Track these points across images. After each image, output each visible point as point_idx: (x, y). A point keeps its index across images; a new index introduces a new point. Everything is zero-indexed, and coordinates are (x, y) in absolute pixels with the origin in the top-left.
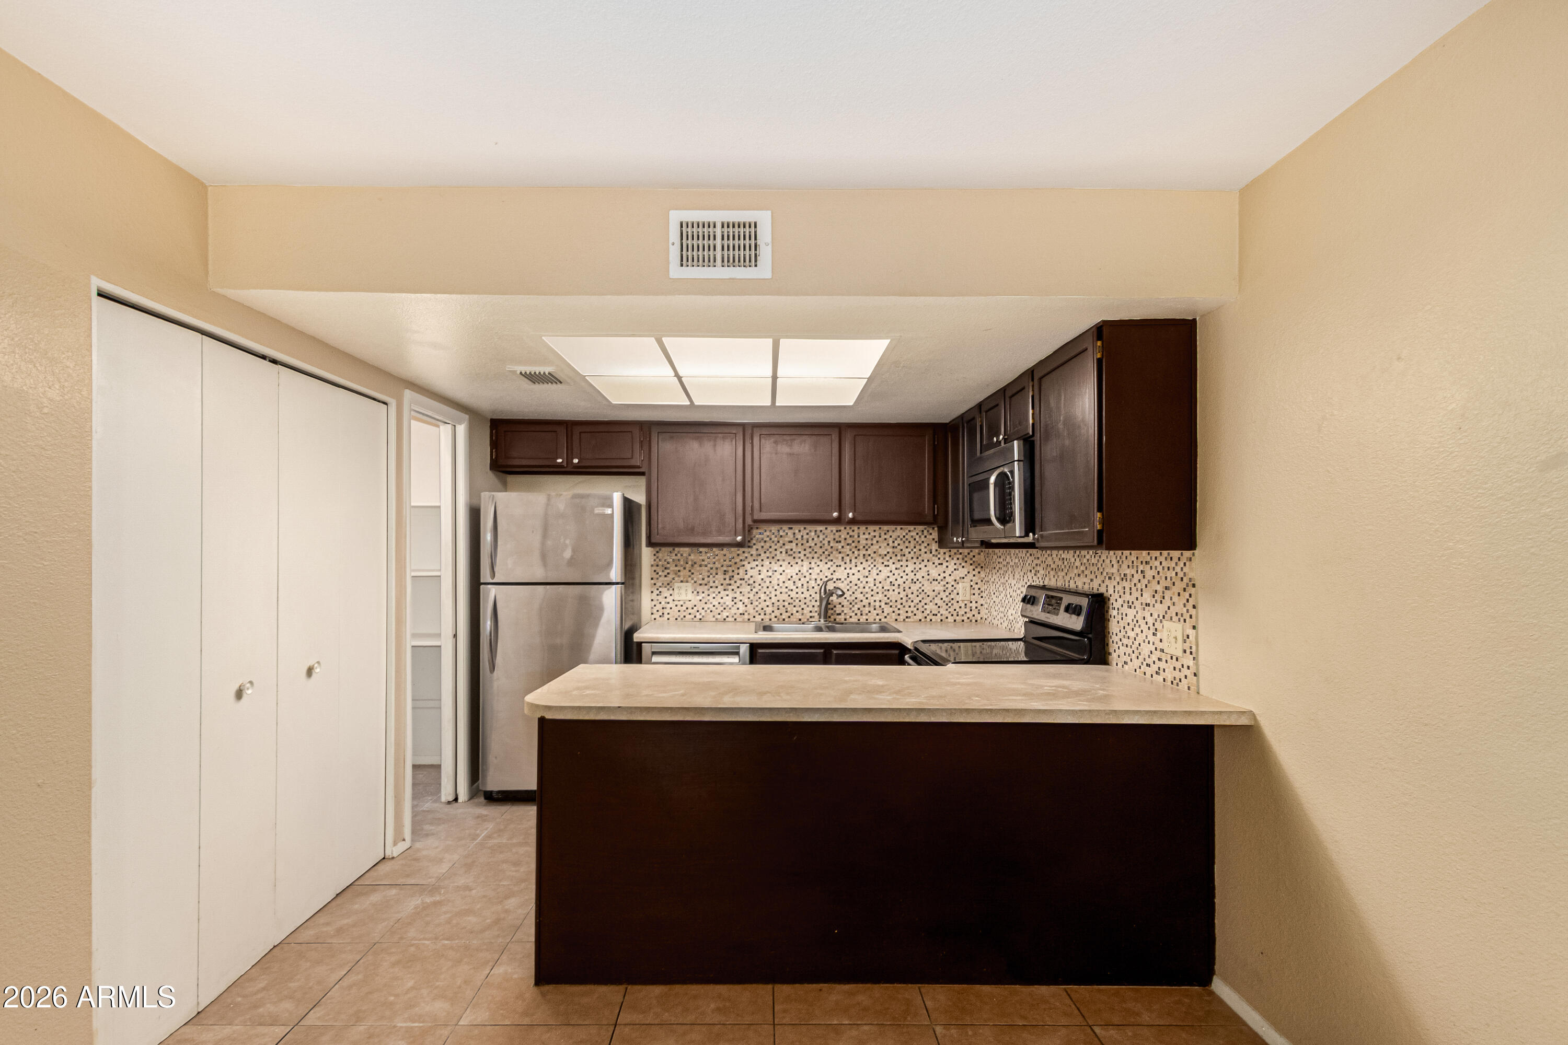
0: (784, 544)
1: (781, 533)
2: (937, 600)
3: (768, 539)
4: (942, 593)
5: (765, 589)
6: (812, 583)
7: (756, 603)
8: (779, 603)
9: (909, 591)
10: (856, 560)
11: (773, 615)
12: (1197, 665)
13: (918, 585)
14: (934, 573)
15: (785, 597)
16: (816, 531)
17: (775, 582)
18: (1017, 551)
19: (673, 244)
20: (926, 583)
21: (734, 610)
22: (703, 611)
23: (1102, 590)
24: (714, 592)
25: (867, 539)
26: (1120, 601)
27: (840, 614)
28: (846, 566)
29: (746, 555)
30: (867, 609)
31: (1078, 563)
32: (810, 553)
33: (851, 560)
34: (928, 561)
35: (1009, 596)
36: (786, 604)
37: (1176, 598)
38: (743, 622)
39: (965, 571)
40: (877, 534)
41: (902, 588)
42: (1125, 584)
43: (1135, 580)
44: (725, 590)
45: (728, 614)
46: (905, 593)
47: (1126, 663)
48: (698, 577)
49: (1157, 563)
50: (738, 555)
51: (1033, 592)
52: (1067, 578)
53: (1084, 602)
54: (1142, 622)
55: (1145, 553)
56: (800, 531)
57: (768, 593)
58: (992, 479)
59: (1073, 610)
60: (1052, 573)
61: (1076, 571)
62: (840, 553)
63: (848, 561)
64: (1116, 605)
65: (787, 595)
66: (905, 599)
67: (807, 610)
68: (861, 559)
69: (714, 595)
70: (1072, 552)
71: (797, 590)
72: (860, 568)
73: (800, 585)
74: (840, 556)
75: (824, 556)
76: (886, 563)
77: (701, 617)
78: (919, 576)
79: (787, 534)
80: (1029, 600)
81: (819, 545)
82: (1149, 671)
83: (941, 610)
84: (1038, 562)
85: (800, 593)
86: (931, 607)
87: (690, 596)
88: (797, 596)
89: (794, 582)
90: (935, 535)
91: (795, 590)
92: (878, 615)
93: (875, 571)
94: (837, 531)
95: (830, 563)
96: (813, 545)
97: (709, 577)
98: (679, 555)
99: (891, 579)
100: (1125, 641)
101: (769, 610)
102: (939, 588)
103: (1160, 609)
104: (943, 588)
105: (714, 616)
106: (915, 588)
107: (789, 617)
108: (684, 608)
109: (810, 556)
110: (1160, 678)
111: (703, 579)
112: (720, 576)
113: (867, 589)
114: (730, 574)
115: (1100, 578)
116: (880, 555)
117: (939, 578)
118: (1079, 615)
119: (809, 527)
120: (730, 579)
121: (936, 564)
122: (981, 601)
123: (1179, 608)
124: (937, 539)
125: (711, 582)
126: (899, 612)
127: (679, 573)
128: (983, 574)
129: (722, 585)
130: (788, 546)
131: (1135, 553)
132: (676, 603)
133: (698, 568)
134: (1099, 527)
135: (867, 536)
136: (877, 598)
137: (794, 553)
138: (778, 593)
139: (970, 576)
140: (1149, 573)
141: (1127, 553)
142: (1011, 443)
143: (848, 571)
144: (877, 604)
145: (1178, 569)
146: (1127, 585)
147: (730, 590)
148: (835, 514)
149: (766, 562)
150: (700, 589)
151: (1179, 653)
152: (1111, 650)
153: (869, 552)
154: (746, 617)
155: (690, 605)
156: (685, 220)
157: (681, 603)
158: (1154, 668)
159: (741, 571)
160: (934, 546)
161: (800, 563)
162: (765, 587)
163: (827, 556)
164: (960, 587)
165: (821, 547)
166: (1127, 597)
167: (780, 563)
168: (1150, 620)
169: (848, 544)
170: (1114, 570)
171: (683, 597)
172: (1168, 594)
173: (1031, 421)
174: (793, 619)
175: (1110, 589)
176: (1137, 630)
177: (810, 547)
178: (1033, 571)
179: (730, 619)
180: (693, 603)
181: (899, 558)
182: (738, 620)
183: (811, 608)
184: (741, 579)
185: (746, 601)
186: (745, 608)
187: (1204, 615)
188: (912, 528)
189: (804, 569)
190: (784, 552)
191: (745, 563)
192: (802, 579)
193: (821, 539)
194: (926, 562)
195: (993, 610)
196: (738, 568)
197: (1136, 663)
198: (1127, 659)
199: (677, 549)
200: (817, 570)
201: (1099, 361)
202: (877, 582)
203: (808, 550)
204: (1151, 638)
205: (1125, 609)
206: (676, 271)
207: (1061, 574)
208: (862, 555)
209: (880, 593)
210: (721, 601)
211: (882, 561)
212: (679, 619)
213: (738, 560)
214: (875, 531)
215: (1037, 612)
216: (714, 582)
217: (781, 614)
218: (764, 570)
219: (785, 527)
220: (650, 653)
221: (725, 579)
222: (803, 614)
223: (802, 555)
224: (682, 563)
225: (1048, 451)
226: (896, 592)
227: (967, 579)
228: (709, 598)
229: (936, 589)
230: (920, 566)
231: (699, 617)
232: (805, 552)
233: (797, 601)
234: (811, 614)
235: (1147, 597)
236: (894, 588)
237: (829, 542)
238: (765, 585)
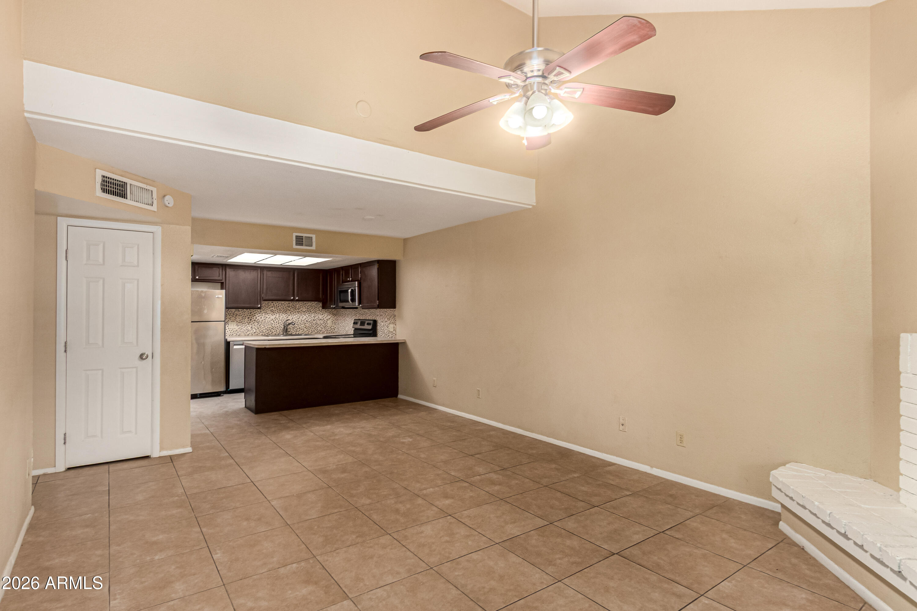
0: (270, 308)
1: (269, 304)
2: (321, 326)
3: (264, 306)
4: (323, 324)
5: (263, 324)
6: (280, 321)
7: (260, 329)
8: (268, 329)
9: (312, 323)
10: (295, 313)
11: (266, 333)
12: (396, 333)
13: (315, 321)
14: (321, 317)
15: (270, 326)
16: (281, 303)
17: (267, 321)
18: (349, 309)
19: (294, 240)
20: (318, 321)
21: (252, 331)
22: (240, 332)
23: (376, 319)
24: (244, 325)
25: (299, 306)
26: (380, 321)
27: (289, 332)
28: (292, 315)
29: (256, 312)
30: (298, 330)
31: (369, 312)
32: (279, 311)
33: (293, 313)
34: (319, 313)
35: (346, 323)
36: (271, 329)
37: (392, 319)
38: (255, 335)
39: (330, 316)
40: (302, 304)
41: (310, 322)
42: (381, 317)
43: (384, 316)
44: (248, 324)
45: (249, 333)
46: (311, 324)
47: (381, 336)
48: (238, 320)
49: (388, 312)
50: (253, 312)
51: (356, 321)
52: (366, 317)
53: (372, 322)
54: (385, 325)
55: (386, 309)
56: (276, 303)
57: (264, 325)
58: (350, 291)
59: (368, 324)
60: (361, 316)
61: (368, 315)
62: (290, 311)
63: (292, 314)
64: (379, 322)
65: (271, 326)
66: (311, 326)
67: (278, 331)
68: (297, 313)
69: (244, 326)
70: (367, 310)
71: (275, 324)
72: (296, 316)
73: (276, 322)
74: (290, 312)
75: (284, 312)
76: (305, 314)
77: (239, 334)
78: (316, 318)
79: (271, 304)
80: (355, 323)
81: (282, 308)
82: (386, 336)
83: (323, 329)
84: (357, 313)
85: (276, 325)
86: (319, 328)
87: (235, 327)
88: (275, 326)
89: (274, 321)
90: (321, 305)
91: (274, 324)
92: (302, 331)
93: (301, 317)
94: (289, 303)
95: (286, 314)
96: (280, 308)
97: (242, 319)
98: (231, 312)
99: (306, 319)
100: (381, 330)
101: (264, 331)
102: (322, 322)
103: (389, 322)
104: (323, 322)
105: (244, 334)
106: (314, 322)
107: (272, 333)
108: (233, 331)
109: (279, 312)
110: (389, 337)
111: (240, 320)
112: (247, 319)
113: (299, 323)
114: (250, 318)
115: (375, 316)
116: (303, 311)
117: (322, 319)
118: (370, 325)
119: (279, 302)
120: (250, 320)
121: (321, 314)
122: (335, 326)
123: (393, 321)
124: (321, 306)
125: (243, 321)
126: (309, 330)
127: (231, 319)
128: (336, 317)
129: (247, 322)
130: (271, 309)
131: (383, 309)
132: (230, 329)
133: (238, 317)
134: (378, 304)
135: (299, 305)
136: (302, 326)
137: (274, 311)
138: (268, 325)
139: (332, 318)
140: (387, 314)
141: (382, 309)
142: (354, 282)
143: (292, 317)
144: (302, 328)
145: (392, 313)
146: (382, 317)
147: (250, 324)
148: (292, 298)
149: (264, 314)
150: (239, 324)
151: (392, 331)
152: (378, 333)
153: (299, 310)
154: (256, 333)
155: (235, 330)
156: (297, 235)
157: (232, 329)
158: (388, 335)
159: (255, 317)
160: (321, 308)
161: (276, 314)
162: (263, 323)
163: (285, 312)
164: (329, 321)
165: (283, 309)
166: (382, 320)
167: (269, 314)
168: (387, 325)
169: (292, 308)
170: (379, 314)
171: (232, 327)
172: (390, 318)
173: (360, 277)
174: (273, 334)
175: (378, 319)
176: (384, 327)
177: (279, 309)
178: (355, 315)
179: (250, 335)
180: (236, 329)
181: (309, 312)
182: (253, 335)
183: (279, 330)
184: (254, 320)
185: (256, 328)
186: (255, 331)
187: (397, 323)
188: (313, 302)
189: (277, 316)
190: (270, 311)
191: (256, 314)
192: (276, 320)
193: (283, 306)
194: (318, 314)
195: (340, 328)
196: (253, 316)
197: (384, 335)
198: (381, 334)
199: (230, 310)
200: (282, 317)
201: (378, 268)
202: (302, 320)
203: (279, 310)
204: (387, 329)
205: (381, 323)
206: (295, 246)
207: (364, 316)
208: (297, 312)
209: (303, 324)
210: (247, 328)
211: (304, 313)
212: (231, 335)
213: (253, 314)
214: (301, 303)
215: (358, 326)
216: (244, 321)
217: (269, 332)
218: (263, 317)
219: (270, 302)
220: (233, 345)
221: (248, 320)
222: (277, 332)
223: (276, 312)
224: (232, 314)
225: (364, 285)
226: (308, 324)
227: (331, 319)
228: (242, 327)
229: (321, 322)
230: (316, 315)
231: (238, 334)
232: (277, 311)
233: (275, 327)
234: (280, 332)
235: (386, 320)
236: (307, 322)
237: (286, 307)
238: (263, 322)
